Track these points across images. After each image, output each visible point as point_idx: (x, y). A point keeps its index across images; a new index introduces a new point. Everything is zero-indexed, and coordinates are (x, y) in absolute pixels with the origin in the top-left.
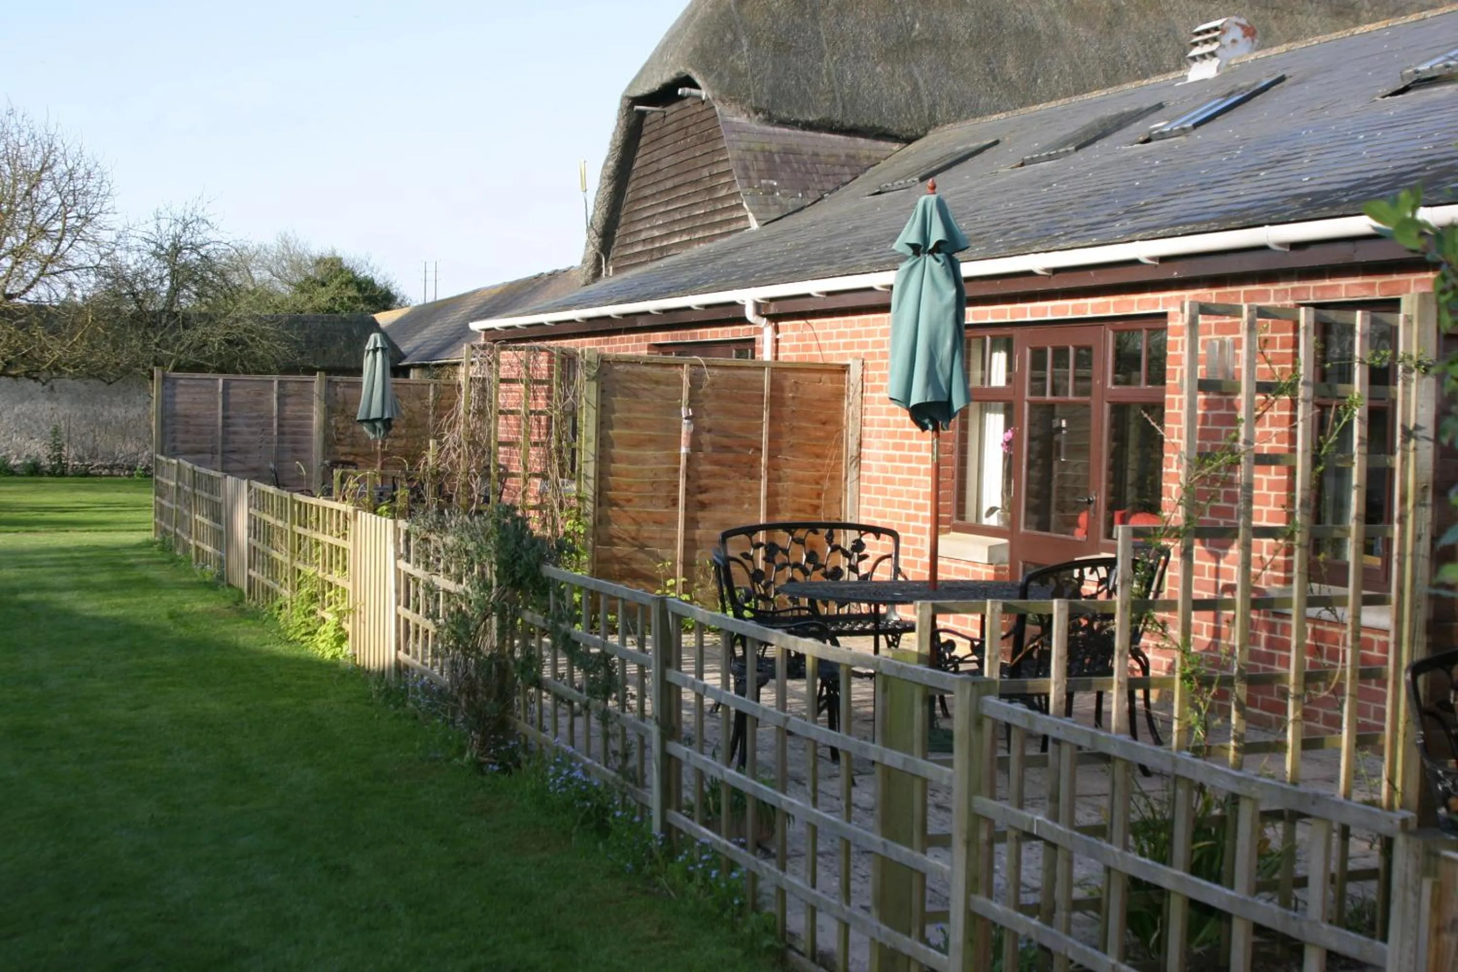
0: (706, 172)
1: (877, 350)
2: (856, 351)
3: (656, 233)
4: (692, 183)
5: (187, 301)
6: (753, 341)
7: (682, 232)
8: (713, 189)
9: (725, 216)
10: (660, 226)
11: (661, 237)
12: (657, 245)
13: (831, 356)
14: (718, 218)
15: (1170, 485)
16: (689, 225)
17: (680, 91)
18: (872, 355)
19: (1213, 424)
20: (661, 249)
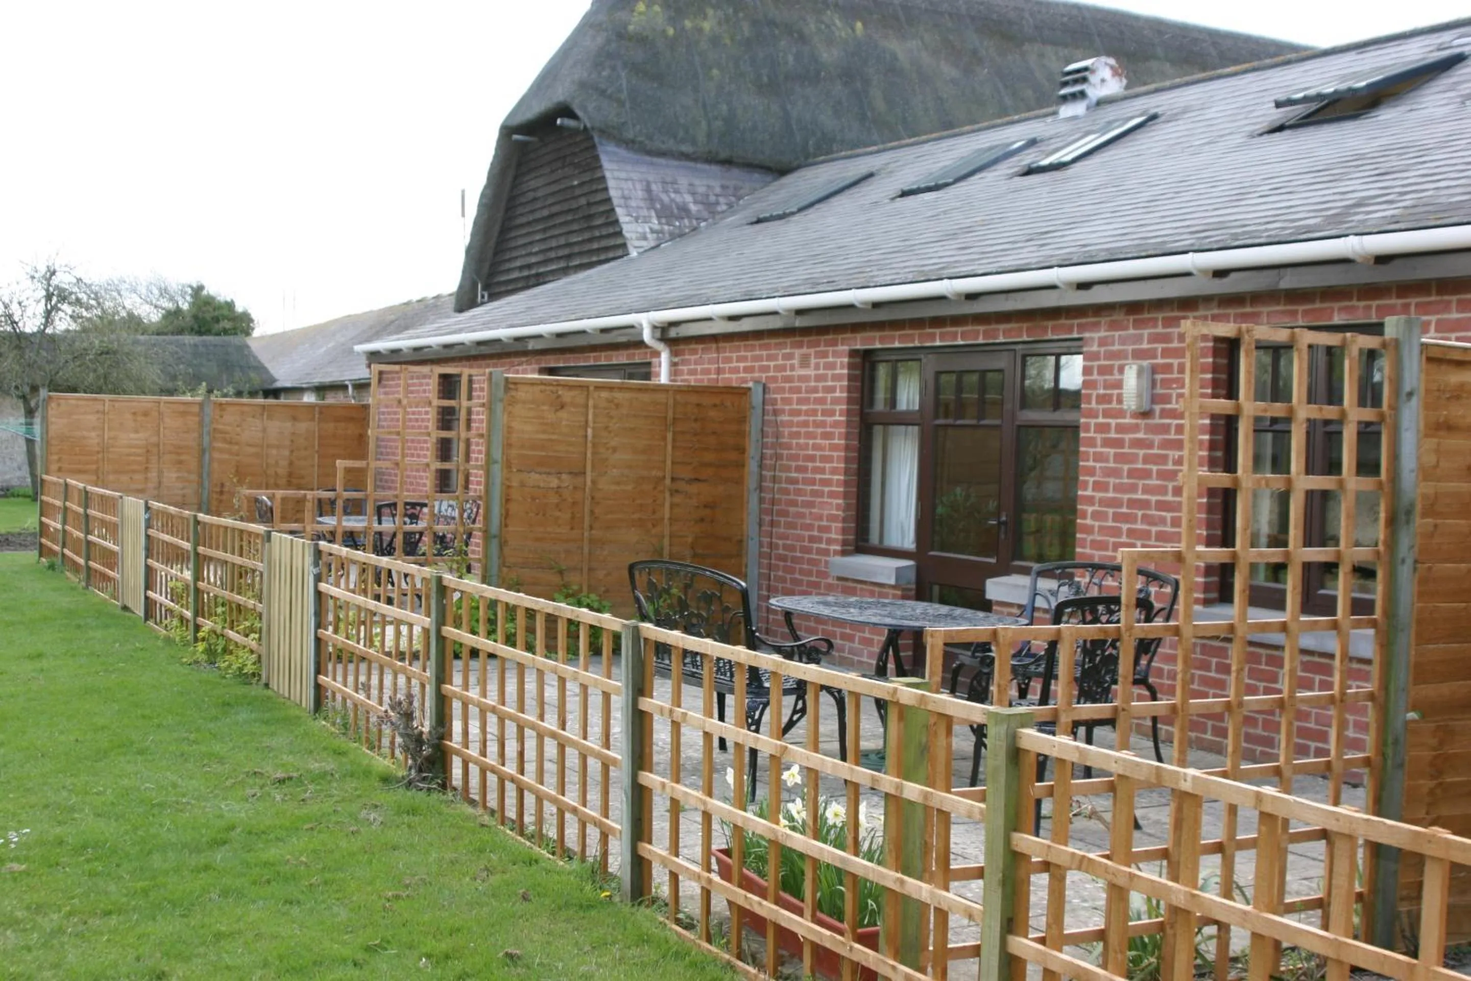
0: (583, 201)
1: (779, 375)
2: (756, 375)
3: (533, 260)
4: (569, 211)
5: (62, 323)
6: (649, 364)
7: (559, 258)
8: (590, 217)
9: (604, 243)
10: (536, 253)
11: (539, 264)
12: (533, 272)
13: (730, 379)
14: (595, 246)
15: (1085, 507)
16: (566, 251)
17: (559, 121)
18: (774, 379)
19: (1130, 448)
20: (538, 275)
